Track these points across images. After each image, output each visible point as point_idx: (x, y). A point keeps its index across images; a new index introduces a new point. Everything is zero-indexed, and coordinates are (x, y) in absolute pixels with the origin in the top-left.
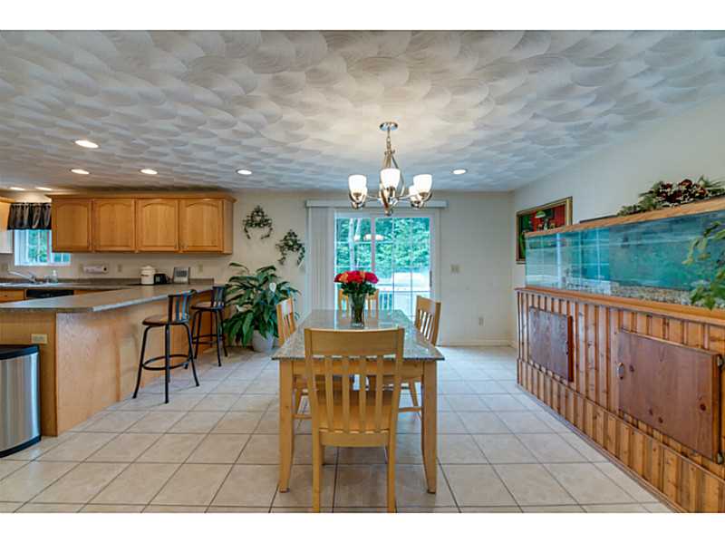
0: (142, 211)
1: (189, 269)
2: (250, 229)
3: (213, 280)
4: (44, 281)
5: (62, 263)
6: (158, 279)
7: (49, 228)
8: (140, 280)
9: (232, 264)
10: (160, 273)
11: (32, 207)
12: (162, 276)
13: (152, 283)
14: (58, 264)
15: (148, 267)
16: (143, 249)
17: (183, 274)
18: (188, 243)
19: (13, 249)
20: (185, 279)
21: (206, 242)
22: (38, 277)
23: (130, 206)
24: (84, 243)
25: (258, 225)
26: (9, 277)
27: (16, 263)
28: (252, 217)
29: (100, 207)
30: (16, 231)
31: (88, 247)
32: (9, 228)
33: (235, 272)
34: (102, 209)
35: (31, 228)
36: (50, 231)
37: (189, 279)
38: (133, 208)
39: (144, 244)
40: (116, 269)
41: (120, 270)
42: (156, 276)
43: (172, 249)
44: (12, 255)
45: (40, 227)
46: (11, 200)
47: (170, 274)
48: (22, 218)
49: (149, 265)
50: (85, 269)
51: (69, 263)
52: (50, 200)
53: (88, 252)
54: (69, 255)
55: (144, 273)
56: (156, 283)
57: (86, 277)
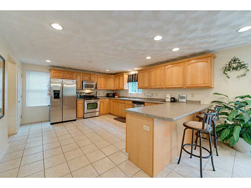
0: (167, 70)
1: (186, 95)
2: (228, 72)
3: (200, 101)
4: (135, 98)
5: (139, 93)
6: (172, 100)
7: (137, 81)
8: (165, 99)
9: (216, 93)
10: (173, 97)
11: (133, 75)
12: (174, 98)
13: (170, 101)
14: (138, 93)
15: (168, 94)
16: (167, 87)
17: (183, 98)
18: (189, 83)
19: (128, 88)
20: (184, 100)
21: (200, 82)
22: (134, 97)
23: (162, 69)
24: (147, 86)
25: (236, 69)
26: (127, 96)
27: (129, 93)
28: (229, 65)
29: (152, 71)
30: (129, 83)
31: (148, 87)
32: (128, 82)
33: (217, 98)
34: (152, 72)
35: (132, 82)
36: (137, 82)
37: (187, 101)
38: (163, 70)
39: (168, 85)
40: (156, 95)
41: (157, 95)
42: (172, 98)
43: (181, 86)
44: (128, 90)
45: (135, 81)
46: (128, 74)
47: (177, 98)
48: (130, 79)
49: (168, 93)
50: (146, 94)
51: (141, 93)
52: (137, 72)
53: (148, 88)
54: (141, 90)
55: (167, 97)
56: (171, 101)
57: (146, 97)
